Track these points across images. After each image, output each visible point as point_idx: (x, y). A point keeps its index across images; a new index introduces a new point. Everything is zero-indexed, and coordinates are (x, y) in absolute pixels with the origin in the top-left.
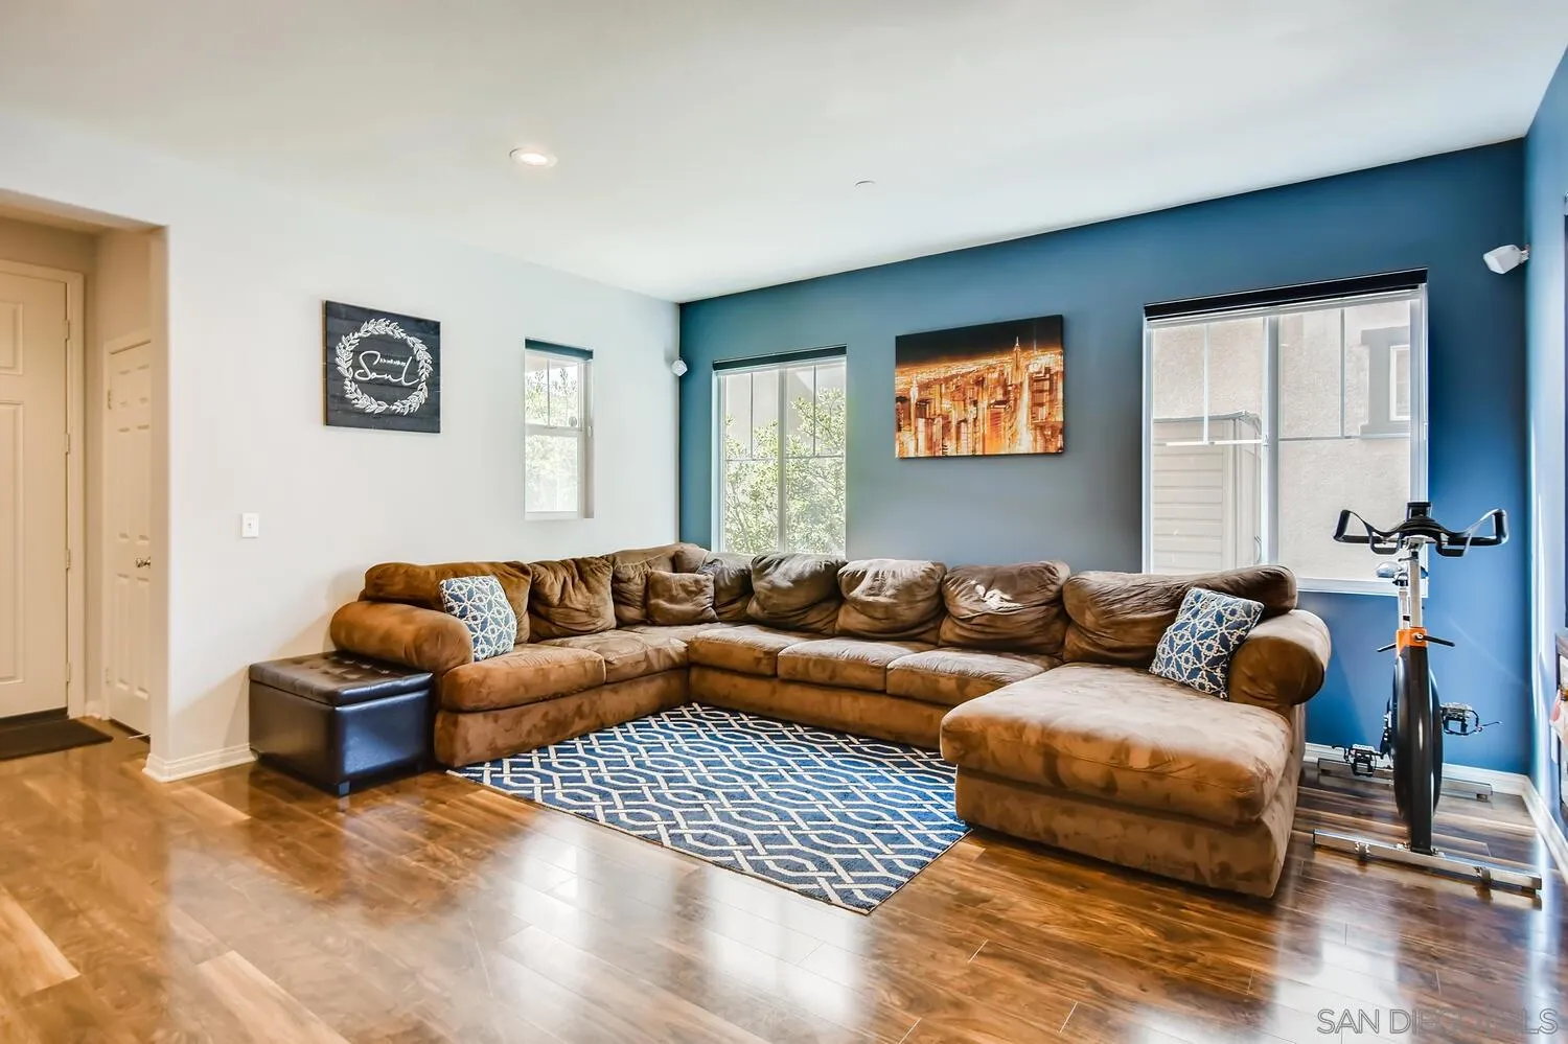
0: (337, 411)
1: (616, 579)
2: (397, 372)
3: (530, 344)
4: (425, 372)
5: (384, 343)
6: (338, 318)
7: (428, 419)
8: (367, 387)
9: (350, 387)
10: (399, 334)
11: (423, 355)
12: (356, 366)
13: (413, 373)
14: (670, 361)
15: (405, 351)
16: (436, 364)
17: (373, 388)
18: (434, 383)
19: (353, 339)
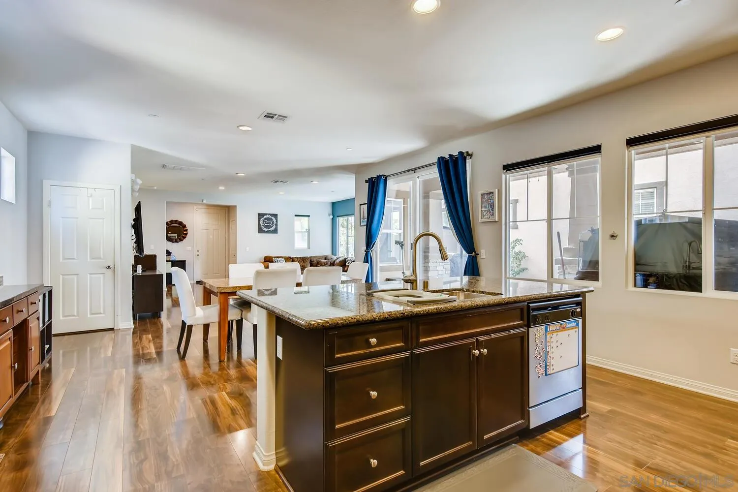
0: (260, 231)
1: (310, 261)
2: (270, 223)
3: (296, 216)
4: (275, 223)
5: (268, 219)
6: (260, 215)
7: (275, 231)
8: (265, 227)
9: (262, 227)
10: (270, 217)
11: (274, 220)
12: (263, 223)
13: (273, 223)
14: (329, 215)
15: (272, 219)
16: (277, 222)
17: (266, 227)
18: (276, 225)
19: (263, 219)
